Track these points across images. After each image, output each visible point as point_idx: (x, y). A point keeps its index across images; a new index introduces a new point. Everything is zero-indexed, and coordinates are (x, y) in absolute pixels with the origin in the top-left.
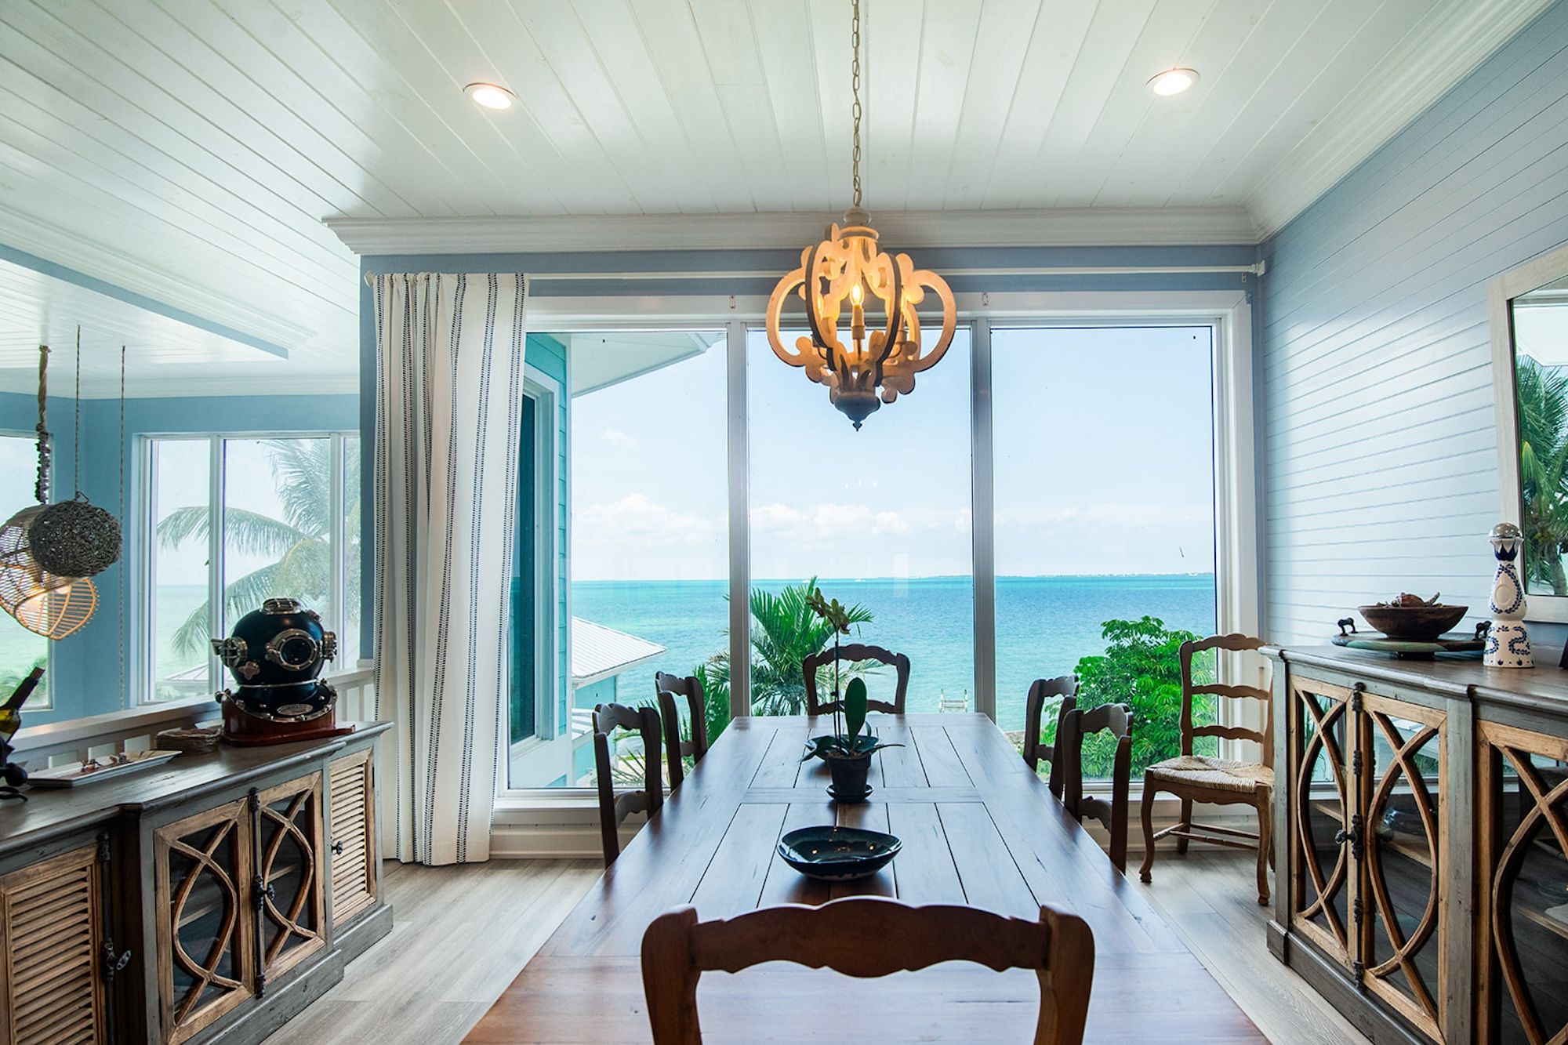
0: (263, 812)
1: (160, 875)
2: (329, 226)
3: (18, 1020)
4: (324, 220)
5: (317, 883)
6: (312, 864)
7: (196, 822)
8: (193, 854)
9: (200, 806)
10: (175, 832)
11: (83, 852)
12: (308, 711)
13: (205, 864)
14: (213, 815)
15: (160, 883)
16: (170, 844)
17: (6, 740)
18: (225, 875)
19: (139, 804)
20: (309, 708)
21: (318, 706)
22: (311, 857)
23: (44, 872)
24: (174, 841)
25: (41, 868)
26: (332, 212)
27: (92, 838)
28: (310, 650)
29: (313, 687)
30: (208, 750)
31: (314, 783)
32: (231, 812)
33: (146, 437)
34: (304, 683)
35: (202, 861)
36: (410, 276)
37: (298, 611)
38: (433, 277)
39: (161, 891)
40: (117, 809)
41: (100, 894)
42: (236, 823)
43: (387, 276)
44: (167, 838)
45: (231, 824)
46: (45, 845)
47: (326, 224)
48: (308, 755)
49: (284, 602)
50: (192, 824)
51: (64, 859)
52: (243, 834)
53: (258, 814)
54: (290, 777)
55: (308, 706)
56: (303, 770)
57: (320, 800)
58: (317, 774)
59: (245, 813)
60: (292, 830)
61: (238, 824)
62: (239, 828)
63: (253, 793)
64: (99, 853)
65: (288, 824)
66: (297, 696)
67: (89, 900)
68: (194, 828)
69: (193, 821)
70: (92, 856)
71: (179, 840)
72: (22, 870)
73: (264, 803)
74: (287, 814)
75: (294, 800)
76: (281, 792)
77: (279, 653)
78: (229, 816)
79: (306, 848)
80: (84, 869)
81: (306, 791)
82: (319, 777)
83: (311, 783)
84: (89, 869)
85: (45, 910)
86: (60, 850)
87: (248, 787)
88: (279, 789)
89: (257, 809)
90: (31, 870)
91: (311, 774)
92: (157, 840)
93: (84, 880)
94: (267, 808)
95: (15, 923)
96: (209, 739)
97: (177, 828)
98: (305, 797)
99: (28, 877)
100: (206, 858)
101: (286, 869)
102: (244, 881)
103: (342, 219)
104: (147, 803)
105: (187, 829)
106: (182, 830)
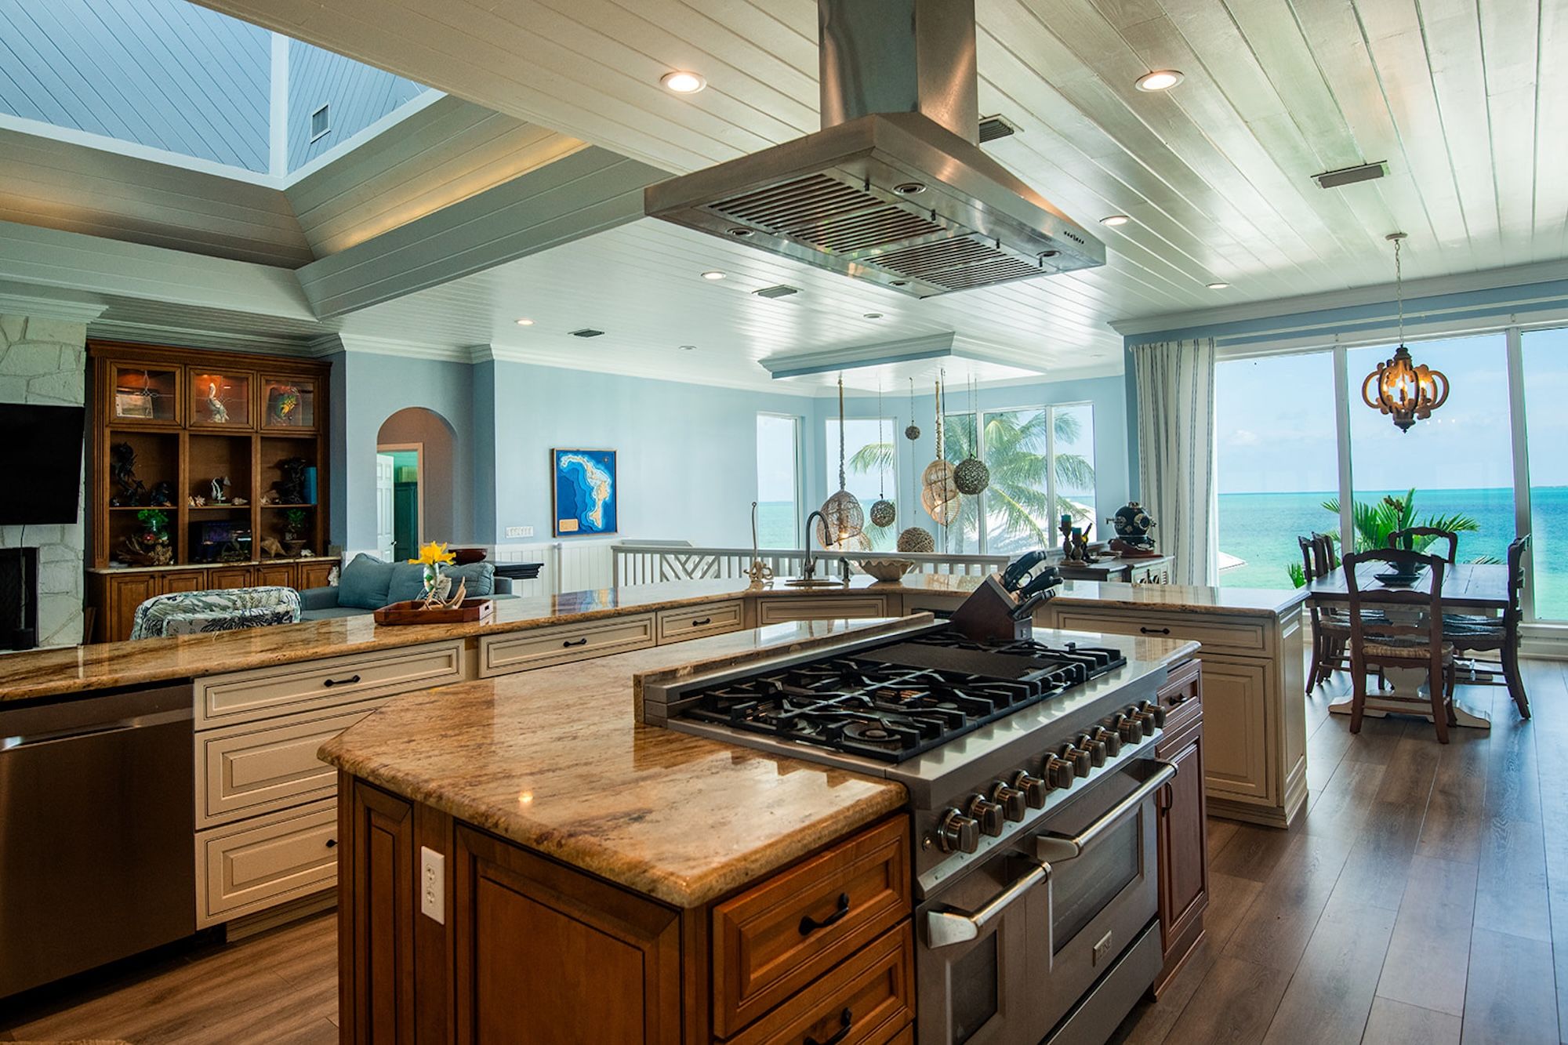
36: (1153, 345)
38: (1165, 344)
43: (1141, 346)
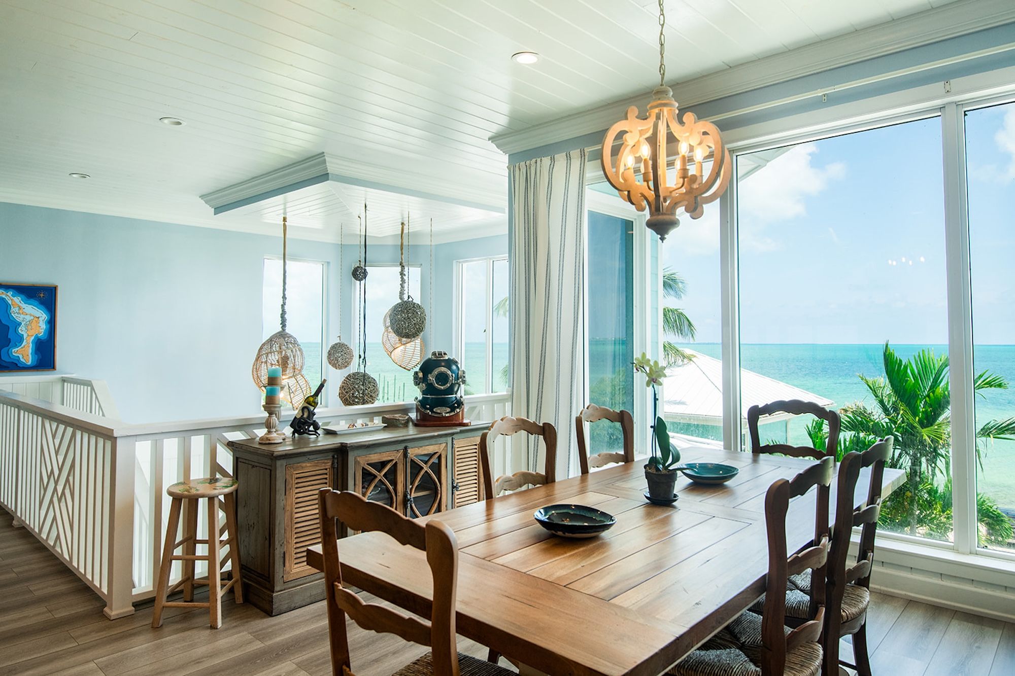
0: (411, 459)
1: (357, 478)
2: (492, 142)
3: (296, 528)
4: (489, 139)
5: (442, 503)
6: (439, 492)
7: (376, 457)
8: (374, 473)
9: (378, 450)
10: (366, 460)
11: (326, 461)
12: (448, 411)
13: (380, 478)
14: (385, 455)
15: (357, 483)
16: (362, 466)
17: (312, 410)
18: (391, 488)
19: (347, 444)
20: (448, 410)
21: (453, 409)
22: (439, 488)
23: (309, 467)
24: (364, 464)
25: (308, 465)
26: (490, 134)
27: (330, 455)
28: (448, 379)
29: (454, 399)
30: (401, 426)
31: (442, 449)
32: (394, 455)
33: (460, 262)
34: (447, 396)
35: (378, 477)
36: (528, 162)
37: (447, 358)
38: (539, 160)
39: (357, 487)
40: (339, 445)
41: (332, 481)
42: (396, 462)
43: (517, 165)
44: (361, 462)
45: (394, 462)
46: (310, 455)
47: (490, 141)
48: (436, 434)
49: (440, 354)
50: (373, 458)
51: (317, 463)
52: (400, 467)
53: (409, 460)
54: (427, 444)
55: (448, 409)
56: (435, 441)
57: (445, 459)
58: (444, 445)
59: (402, 458)
60: (428, 471)
61: (398, 462)
62: (398, 465)
63: (406, 449)
64: (333, 464)
65: (426, 468)
66: (444, 403)
67: (328, 483)
68: (375, 460)
69: (374, 456)
70: (330, 464)
71: (367, 464)
72: (300, 464)
73: (412, 454)
74: (426, 463)
75: (431, 456)
76: (422, 451)
77: (434, 379)
78: (393, 458)
79: (436, 484)
80: (326, 469)
81: (437, 452)
82: (445, 447)
83: (440, 449)
84: (328, 469)
85: (309, 483)
86: (317, 458)
87: (403, 445)
88: (421, 449)
89: (407, 457)
90: (304, 465)
91: (441, 444)
92: (357, 463)
93: (326, 474)
94: (414, 457)
95: (297, 486)
96: (401, 420)
97: (367, 458)
98: (436, 456)
99: (302, 467)
100: (380, 476)
101: (426, 492)
102: (400, 492)
103: (497, 137)
104: (350, 444)
105: (372, 460)
106: (368, 460)
